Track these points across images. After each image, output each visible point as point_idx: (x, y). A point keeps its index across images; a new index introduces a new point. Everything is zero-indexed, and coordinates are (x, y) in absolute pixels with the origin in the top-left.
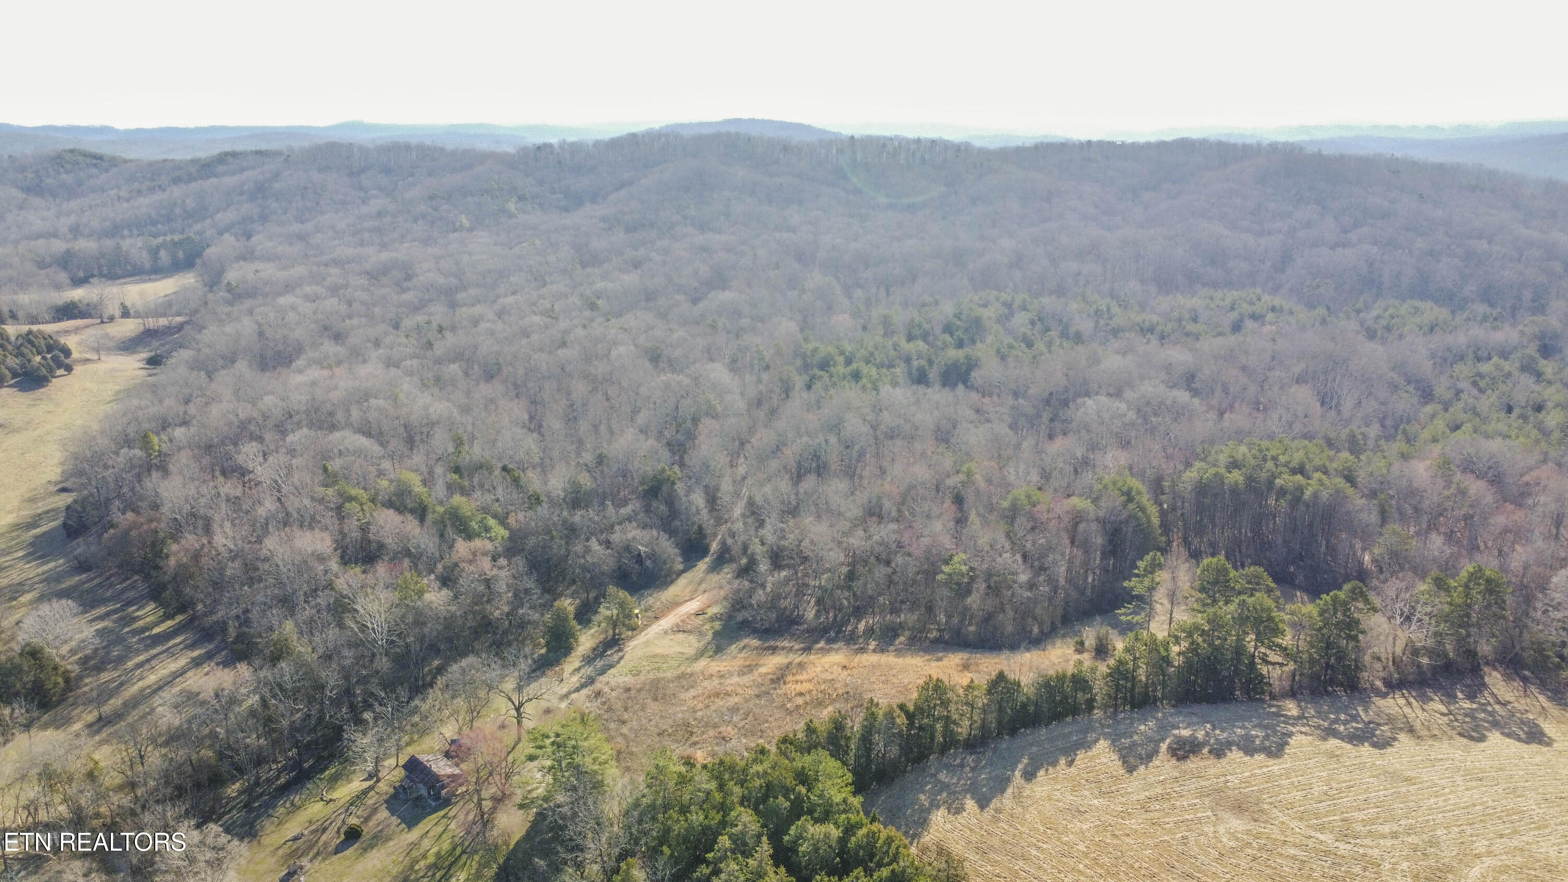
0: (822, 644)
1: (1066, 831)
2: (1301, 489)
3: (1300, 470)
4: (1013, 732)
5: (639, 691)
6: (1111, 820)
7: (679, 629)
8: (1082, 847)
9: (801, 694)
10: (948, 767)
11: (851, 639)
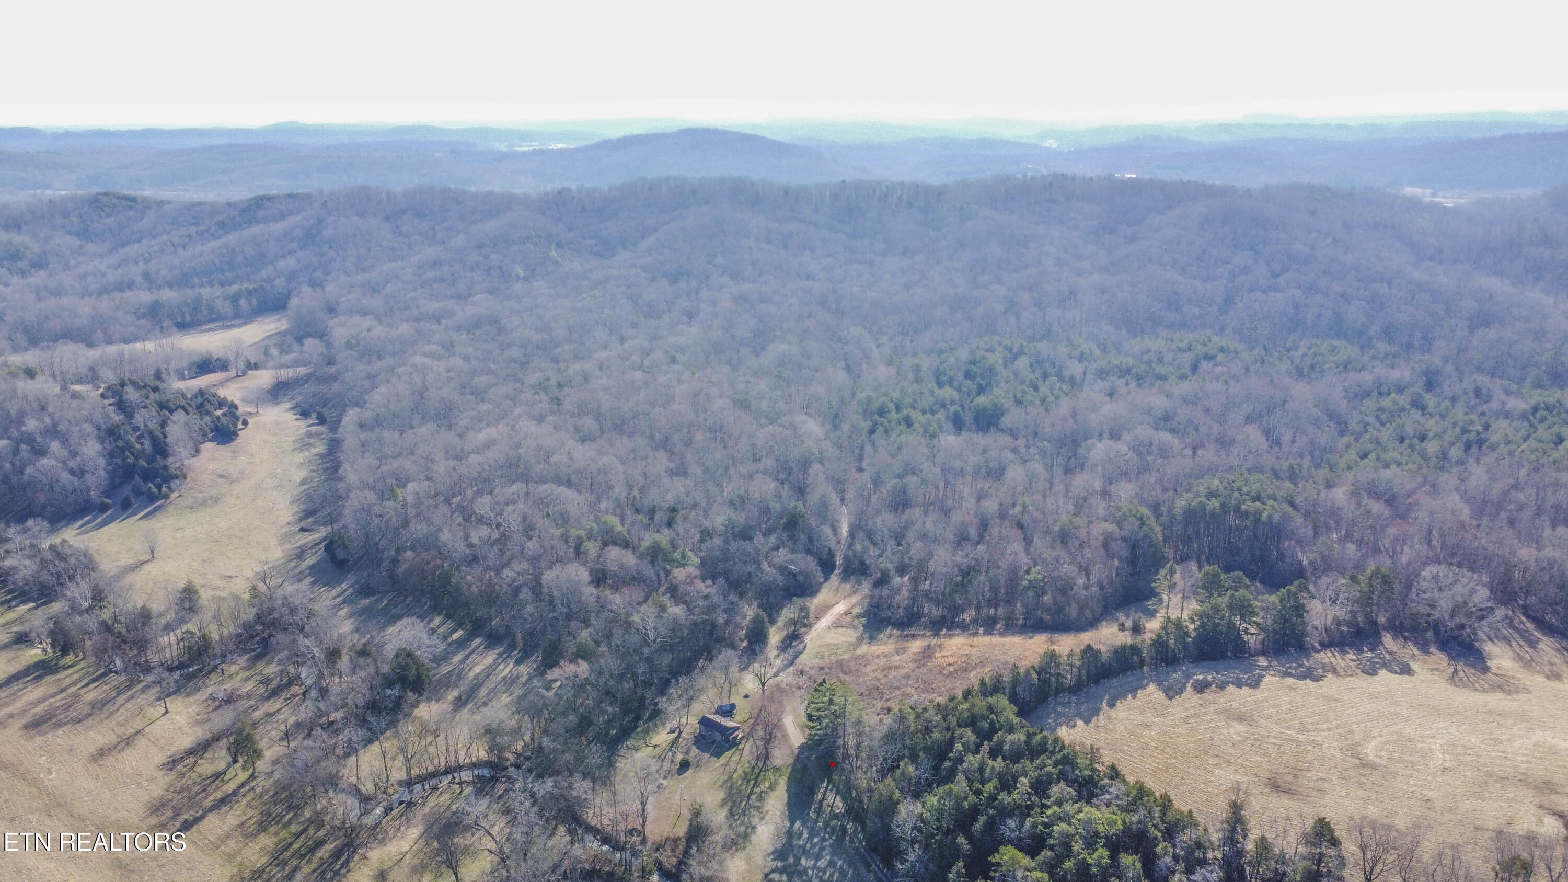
0: (944, 631)
1: (1142, 736)
2: (1259, 513)
3: (1257, 498)
4: (1096, 682)
5: (830, 668)
6: (1167, 729)
7: (837, 625)
8: (1153, 744)
9: (950, 665)
10: (1062, 703)
11: (964, 627)
